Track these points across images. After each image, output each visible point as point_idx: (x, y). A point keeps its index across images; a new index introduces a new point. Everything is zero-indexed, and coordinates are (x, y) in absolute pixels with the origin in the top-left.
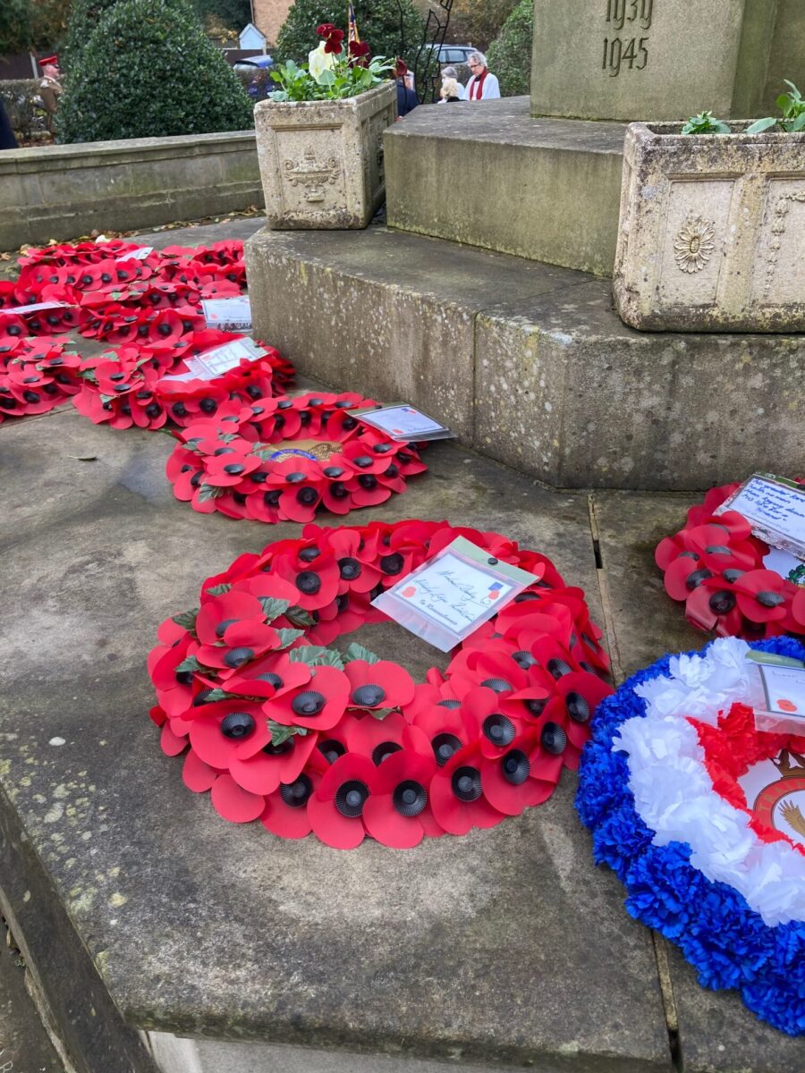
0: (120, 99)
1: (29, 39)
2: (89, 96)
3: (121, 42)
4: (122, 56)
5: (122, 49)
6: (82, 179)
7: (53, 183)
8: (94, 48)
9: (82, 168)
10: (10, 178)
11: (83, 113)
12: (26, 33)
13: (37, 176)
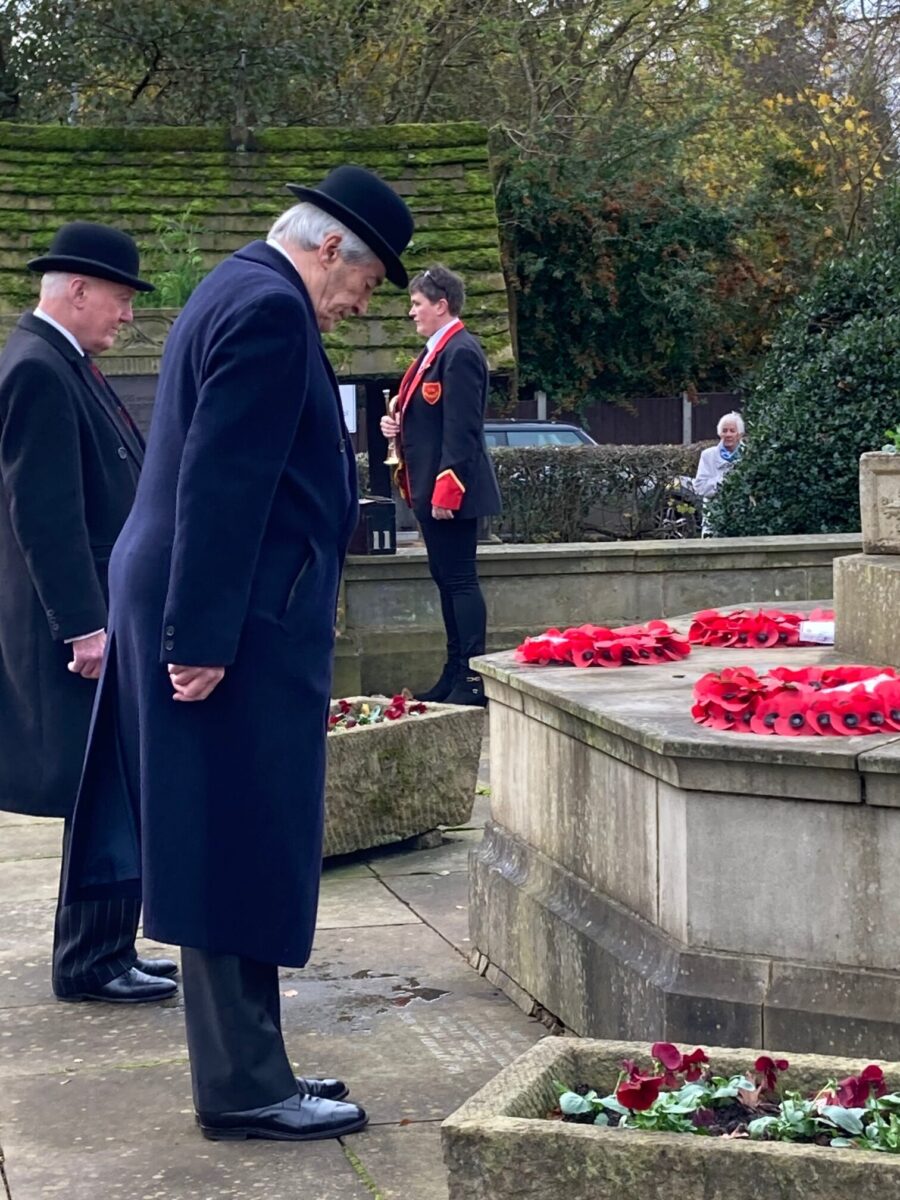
0: (828, 478)
1: (687, 368)
2: (775, 471)
3: (848, 385)
4: (846, 408)
5: (848, 395)
6: (731, 586)
7: (683, 590)
8: (799, 394)
9: (733, 569)
10: (622, 577)
11: (758, 499)
12: (683, 356)
13: (661, 578)
